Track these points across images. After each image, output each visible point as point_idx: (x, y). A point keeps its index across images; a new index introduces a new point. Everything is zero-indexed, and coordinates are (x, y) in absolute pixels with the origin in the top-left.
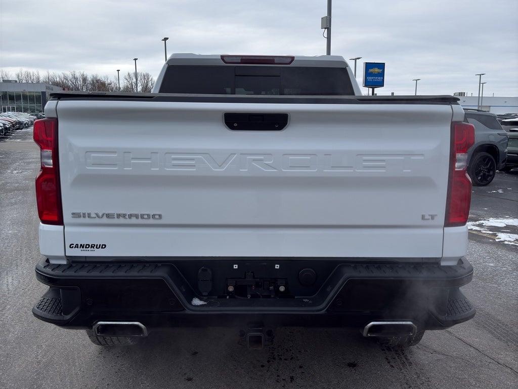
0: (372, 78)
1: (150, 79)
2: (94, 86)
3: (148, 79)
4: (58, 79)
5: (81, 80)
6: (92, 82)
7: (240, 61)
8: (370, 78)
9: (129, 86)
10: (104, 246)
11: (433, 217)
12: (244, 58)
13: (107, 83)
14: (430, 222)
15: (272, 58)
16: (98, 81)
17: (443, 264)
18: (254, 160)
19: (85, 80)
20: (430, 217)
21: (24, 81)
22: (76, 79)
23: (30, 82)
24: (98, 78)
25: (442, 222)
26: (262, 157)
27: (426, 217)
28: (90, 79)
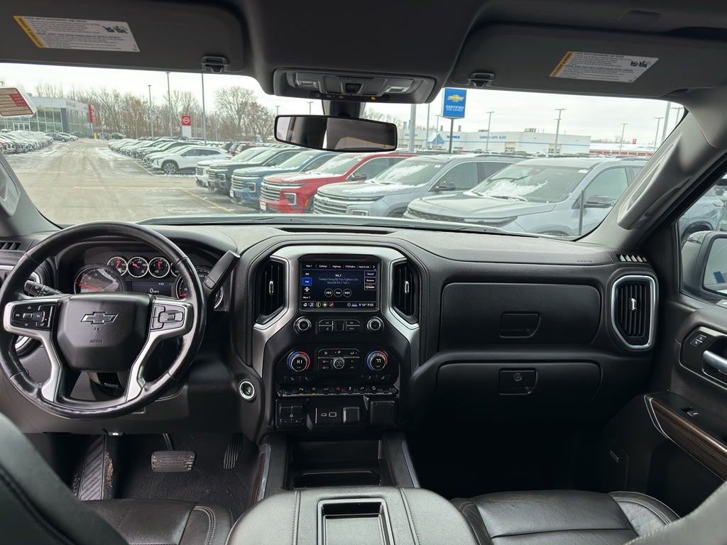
0: (452, 107)
1: (192, 98)
2: (128, 104)
3: (190, 98)
4: (85, 95)
5: (113, 96)
6: (124, 100)
8: (449, 107)
9: (168, 105)
13: (142, 101)
16: (131, 99)
19: (117, 96)
21: (44, 95)
22: (107, 95)
23: (51, 96)
24: (132, 95)
28: (123, 96)
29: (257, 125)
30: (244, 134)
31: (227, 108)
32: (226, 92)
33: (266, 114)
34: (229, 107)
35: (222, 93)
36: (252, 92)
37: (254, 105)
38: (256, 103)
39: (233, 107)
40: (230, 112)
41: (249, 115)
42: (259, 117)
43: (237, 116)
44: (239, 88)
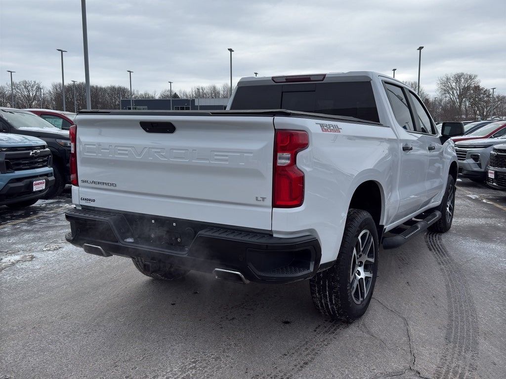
7: (285, 81)
10: (94, 201)
11: (263, 199)
12: (288, 78)
14: (261, 203)
15: (308, 77)
17: (275, 235)
18: (156, 152)
20: (261, 199)
25: (270, 204)
26: (159, 150)
27: (259, 199)
29: (478, 107)
30: (464, 116)
31: (449, 93)
32: (450, 79)
33: (488, 96)
34: (451, 93)
35: (445, 80)
36: (476, 76)
37: (477, 89)
38: (479, 87)
39: (455, 92)
40: (452, 96)
41: (470, 99)
42: (480, 100)
43: (458, 100)
44: (462, 74)
